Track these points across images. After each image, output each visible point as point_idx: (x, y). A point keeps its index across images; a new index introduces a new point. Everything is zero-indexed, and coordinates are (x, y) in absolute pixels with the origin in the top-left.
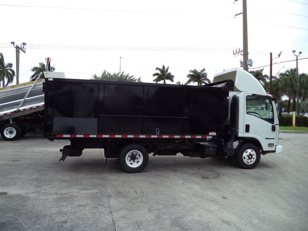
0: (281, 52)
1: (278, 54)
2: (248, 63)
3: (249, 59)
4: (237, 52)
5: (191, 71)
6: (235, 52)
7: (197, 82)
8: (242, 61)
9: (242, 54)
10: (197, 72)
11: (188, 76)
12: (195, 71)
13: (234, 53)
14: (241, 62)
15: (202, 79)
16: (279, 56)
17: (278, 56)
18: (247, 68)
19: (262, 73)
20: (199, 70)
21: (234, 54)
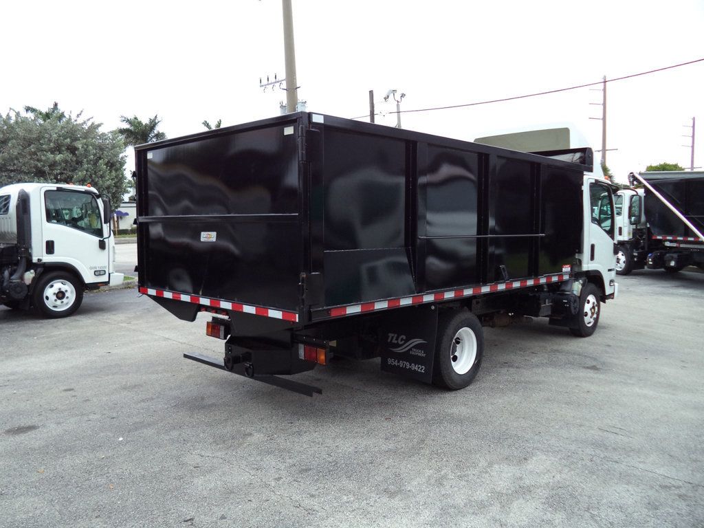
2: (299, 108)
3: (300, 100)
4: (270, 81)
8: (285, 103)
9: (284, 86)
10: (140, 123)
12: (135, 122)
16: (386, 98)
21: (261, 86)
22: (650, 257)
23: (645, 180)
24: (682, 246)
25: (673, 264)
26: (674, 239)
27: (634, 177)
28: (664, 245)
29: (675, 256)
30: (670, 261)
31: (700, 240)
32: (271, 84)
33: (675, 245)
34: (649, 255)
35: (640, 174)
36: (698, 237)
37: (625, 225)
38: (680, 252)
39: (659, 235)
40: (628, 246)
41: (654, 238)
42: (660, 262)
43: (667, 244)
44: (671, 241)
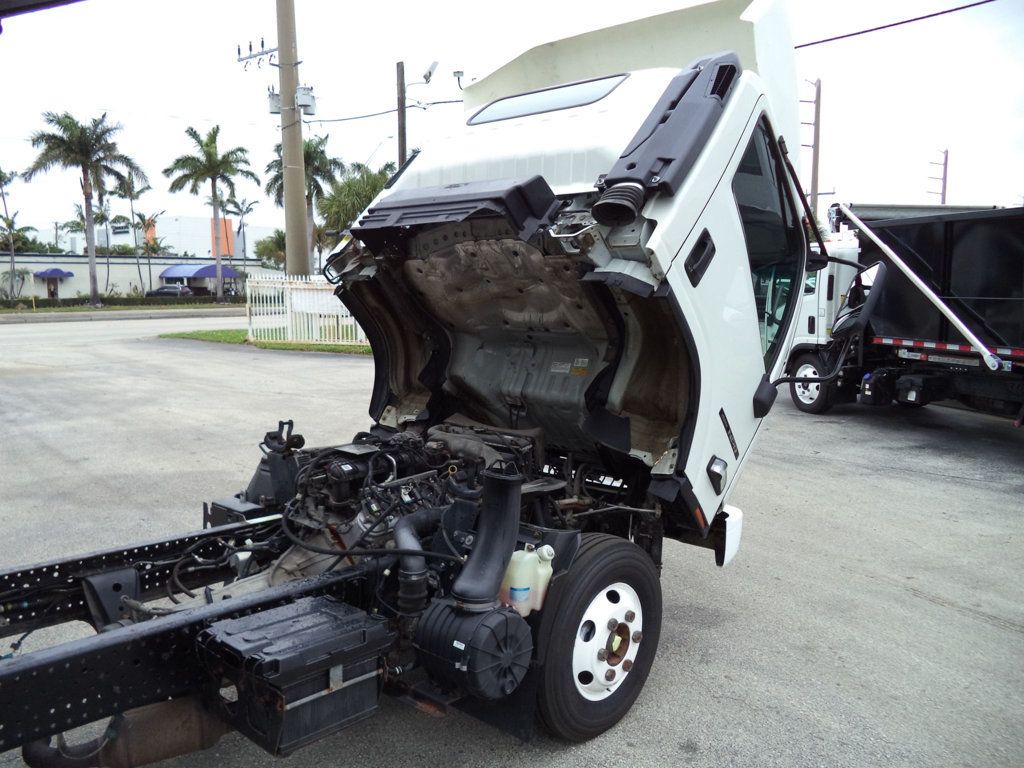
0: (435, 64)
1: (425, 72)
2: (301, 99)
3: (302, 85)
4: (254, 52)
5: (52, 119)
6: (245, 53)
7: (80, 168)
8: (277, 91)
9: (276, 61)
11: (36, 142)
13: (242, 56)
14: (272, 95)
15: (101, 155)
16: (427, 77)
17: (425, 77)
18: (296, 119)
19: (323, 152)
20: (84, 120)
21: (240, 60)
22: (867, 381)
23: (862, 220)
24: (932, 359)
25: (912, 397)
26: (918, 345)
27: (839, 212)
28: (897, 355)
29: (918, 380)
30: (908, 390)
31: (972, 350)
32: (255, 56)
33: (917, 356)
34: (867, 376)
35: (852, 207)
36: (969, 344)
37: (822, 312)
38: (929, 372)
39: (888, 336)
40: (826, 356)
41: (876, 341)
42: (887, 390)
43: (903, 354)
44: (910, 349)
